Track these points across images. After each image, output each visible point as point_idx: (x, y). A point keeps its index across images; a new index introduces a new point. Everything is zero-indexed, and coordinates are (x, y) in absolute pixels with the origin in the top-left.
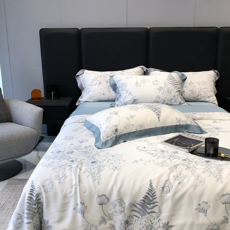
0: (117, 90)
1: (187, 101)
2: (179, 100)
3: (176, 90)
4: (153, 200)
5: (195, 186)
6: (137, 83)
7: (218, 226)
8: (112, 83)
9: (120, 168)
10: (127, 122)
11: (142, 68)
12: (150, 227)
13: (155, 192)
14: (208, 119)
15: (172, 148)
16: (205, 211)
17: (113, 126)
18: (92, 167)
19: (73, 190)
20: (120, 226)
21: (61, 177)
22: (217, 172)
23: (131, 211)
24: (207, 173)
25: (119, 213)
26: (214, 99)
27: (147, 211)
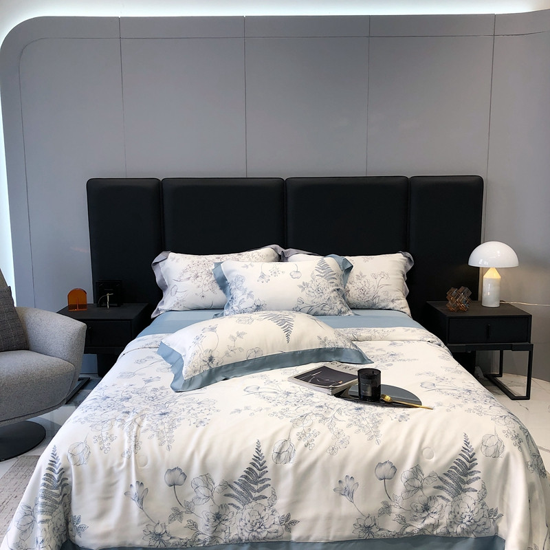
0: (228, 289)
1: (354, 307)
2: (338, 306)
3: (331, 289)
4: (262, 474)
5: (333, 449)
6: (263, 276)
7: (375, 520)
8: (218, 275)
9: (208, 422)
10: (231, 343)
11: (275, 250)
12: (258, 524)
13: (265, 462)
14: (381, 339)
15: (305, 388)
16: (351, 491)
17: (206, 351)
18: (160, 421)
19: (125, 460)
20: (207, 523)
21: (104, 439)
22: (371, 425)
23: (225, 495)
24: (355, 428)
25: (204, 501)
26: (403, 304)
27: (251, 496)
